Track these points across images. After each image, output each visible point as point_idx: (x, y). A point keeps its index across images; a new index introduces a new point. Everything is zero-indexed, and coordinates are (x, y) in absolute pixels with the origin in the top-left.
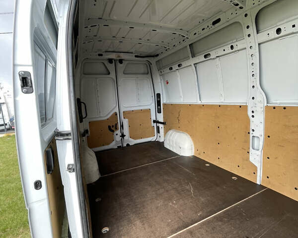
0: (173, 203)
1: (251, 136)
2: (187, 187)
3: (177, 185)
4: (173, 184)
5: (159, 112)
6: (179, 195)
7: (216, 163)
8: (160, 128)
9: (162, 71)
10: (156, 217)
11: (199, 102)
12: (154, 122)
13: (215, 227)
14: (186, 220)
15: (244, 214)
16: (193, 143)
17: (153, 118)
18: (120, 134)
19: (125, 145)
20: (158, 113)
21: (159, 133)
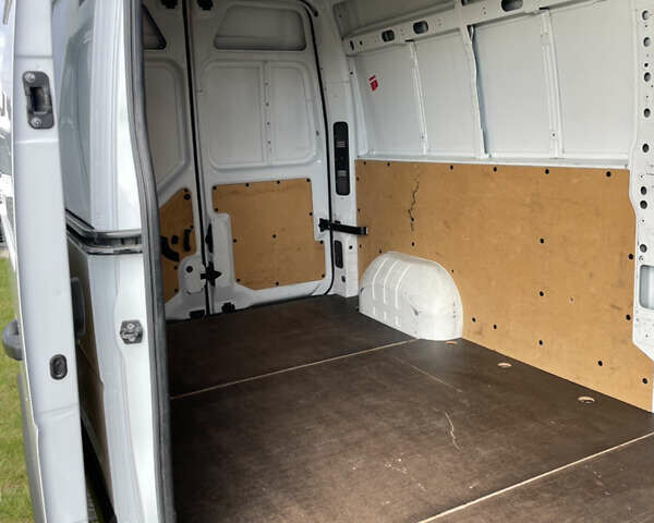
0: (395, 463)
1: (638, 264)
2: (440, 424)
3: (407, 419)
4: (394, 417)
5: (343, 189)
6: (412, 444)
7: (532, 358)
8: (345, 247)
9: (356, 41)
10: (346, 495)
11: (482, 158)
12: (324, 225)
13: (514, 513)
14: (434, 500)
15: (600, 483)
16: (457, 298)
17: (321, 212)
18: (200, 268)
19: (218, 308)
20: (339, 193)
21: (340, 264)
